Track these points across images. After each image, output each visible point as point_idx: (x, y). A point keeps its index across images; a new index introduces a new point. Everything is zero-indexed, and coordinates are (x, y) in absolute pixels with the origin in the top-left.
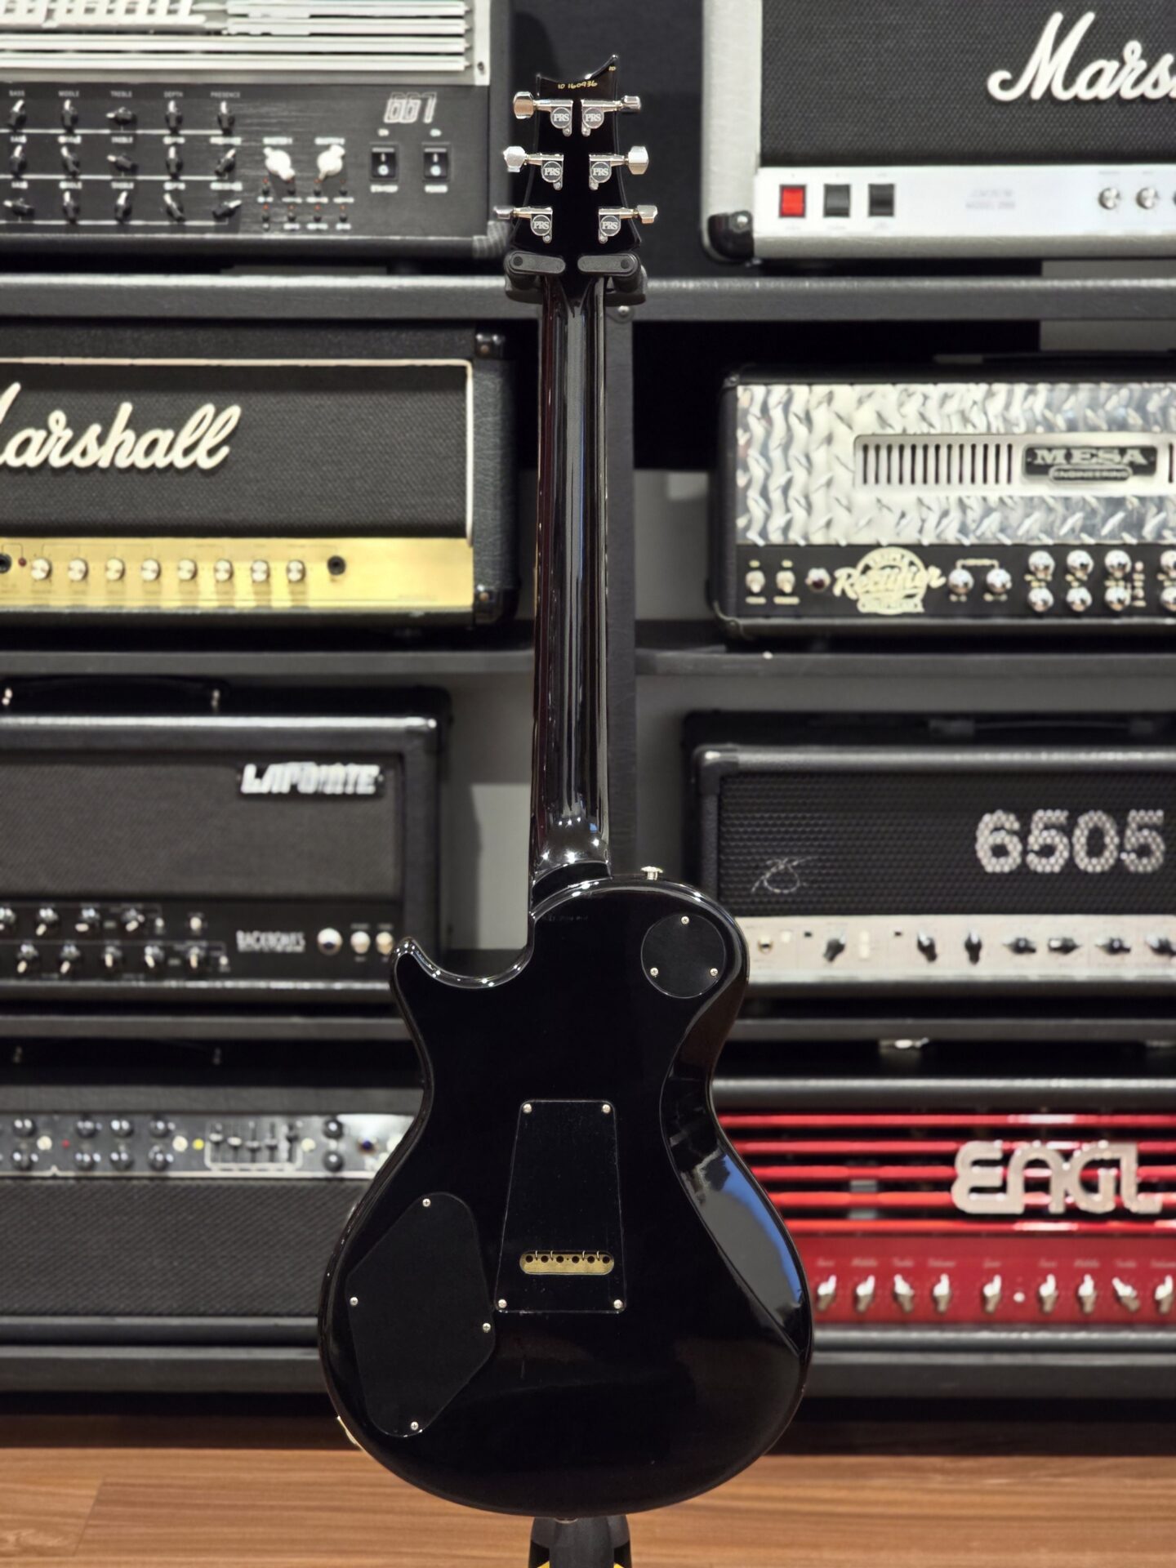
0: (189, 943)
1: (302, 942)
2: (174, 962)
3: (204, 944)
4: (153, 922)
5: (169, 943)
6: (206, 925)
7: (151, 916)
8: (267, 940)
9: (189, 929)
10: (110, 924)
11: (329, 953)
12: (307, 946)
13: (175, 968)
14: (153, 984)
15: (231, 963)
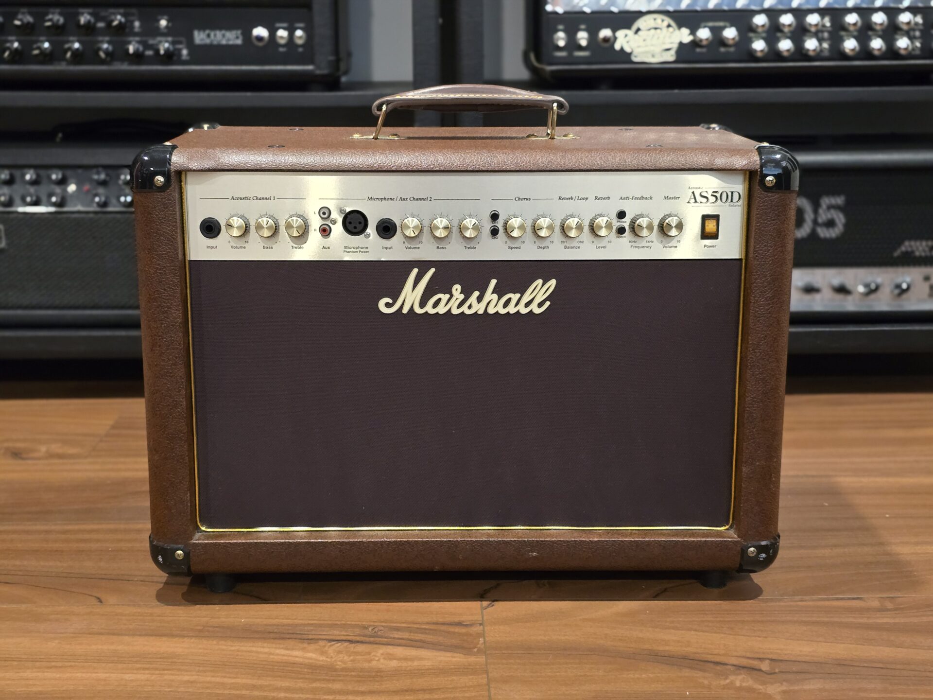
0: (159, 39)
1: (241, 38)
2: (149, 53)
3: (170, 39)
4: (132, 22)
5: (144, 39)
6: (170, 25)
7: (131, 18)
8: (215, 35)
9: (158, 28)
10: (101, 25)
11: (260, 44)
12: (244, 40)
13: (149, 57)
14: (134, 68)
15: (189, 54)
